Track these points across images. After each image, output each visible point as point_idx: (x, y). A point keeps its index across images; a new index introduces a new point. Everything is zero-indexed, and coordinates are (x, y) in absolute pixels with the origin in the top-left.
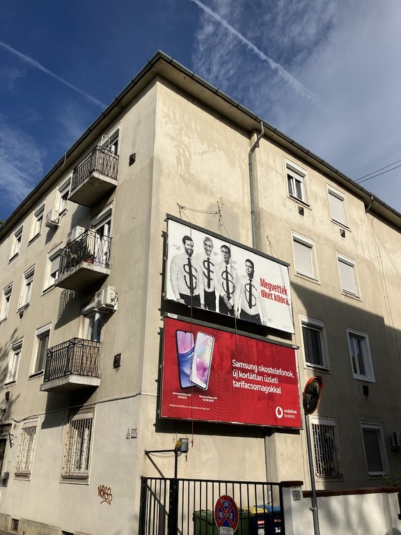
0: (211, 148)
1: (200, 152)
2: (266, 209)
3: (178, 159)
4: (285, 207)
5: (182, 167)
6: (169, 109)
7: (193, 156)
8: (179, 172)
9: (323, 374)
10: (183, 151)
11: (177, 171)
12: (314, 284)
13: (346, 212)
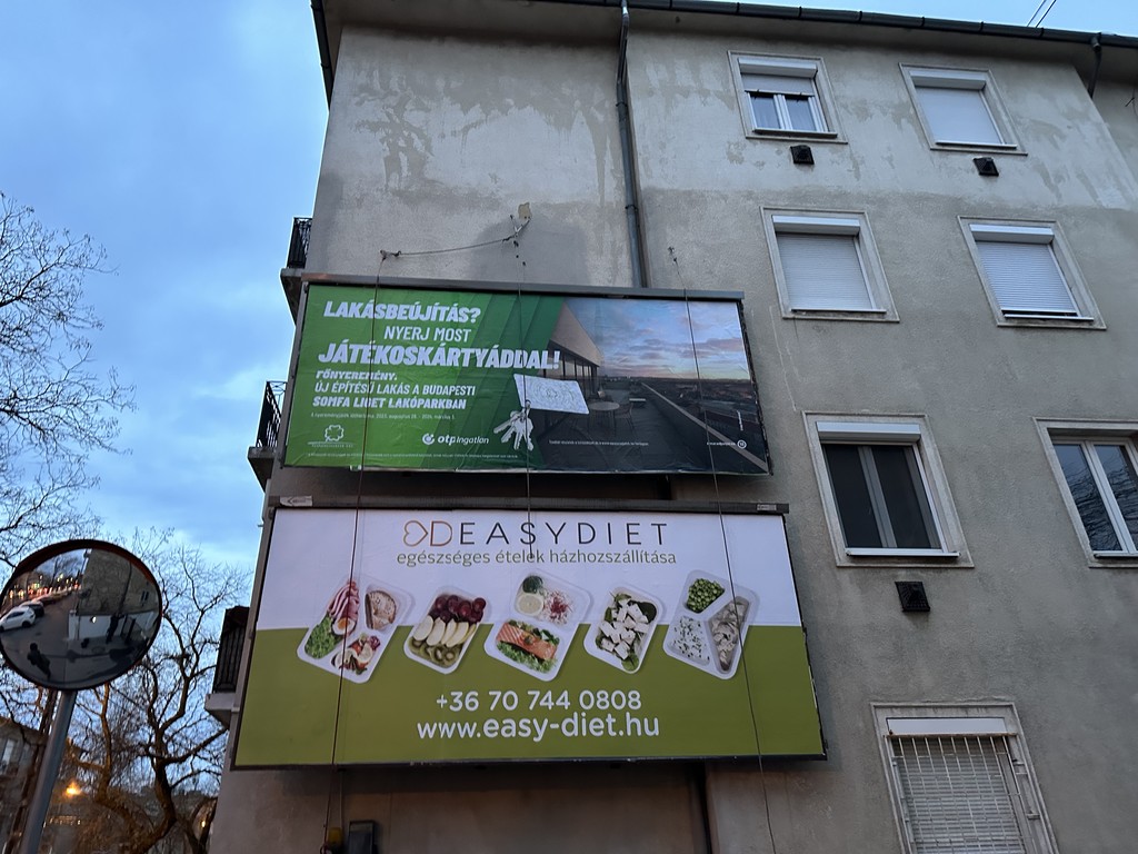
0: (495, 112)
1: (459, 128)
2: (665, 185)
3: (392, 163)
4: (741, 161)
5: (400, 175)
6: (370, 75)
7: (435, 144)
8: (392, 184)
9: (931, 573)
10: (406, 142)
11: (387, 186)
12: (870, 325)
13: (999, 112)
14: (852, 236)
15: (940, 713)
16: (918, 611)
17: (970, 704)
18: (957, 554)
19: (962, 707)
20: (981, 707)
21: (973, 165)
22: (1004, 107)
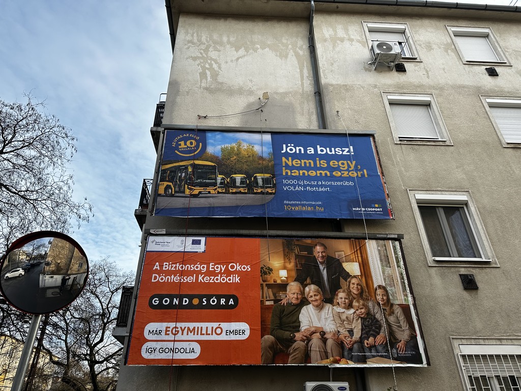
1: (234, 59)
3: (203, 75)
4: (371, 71)
5: (207, 80)
8: (203, 85)
9: (478, 270)
10: (209, 65)
11: (200, 86)
12: (438, 147)
13: (496, 47)
14: (427, 105)
15: (487, 343)
16: (472, 289)
17: (502, 338)
18: (491, 260)
19: (498, 339)
20: (508, 339)
21: (485, 72)
22: (499, 44)
